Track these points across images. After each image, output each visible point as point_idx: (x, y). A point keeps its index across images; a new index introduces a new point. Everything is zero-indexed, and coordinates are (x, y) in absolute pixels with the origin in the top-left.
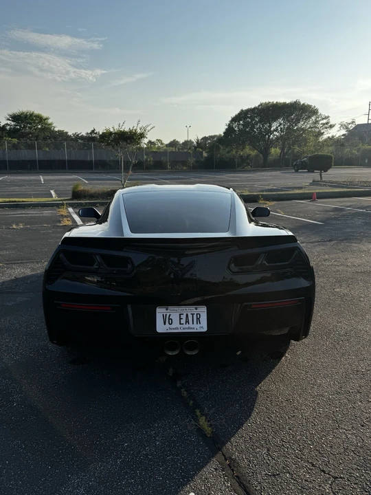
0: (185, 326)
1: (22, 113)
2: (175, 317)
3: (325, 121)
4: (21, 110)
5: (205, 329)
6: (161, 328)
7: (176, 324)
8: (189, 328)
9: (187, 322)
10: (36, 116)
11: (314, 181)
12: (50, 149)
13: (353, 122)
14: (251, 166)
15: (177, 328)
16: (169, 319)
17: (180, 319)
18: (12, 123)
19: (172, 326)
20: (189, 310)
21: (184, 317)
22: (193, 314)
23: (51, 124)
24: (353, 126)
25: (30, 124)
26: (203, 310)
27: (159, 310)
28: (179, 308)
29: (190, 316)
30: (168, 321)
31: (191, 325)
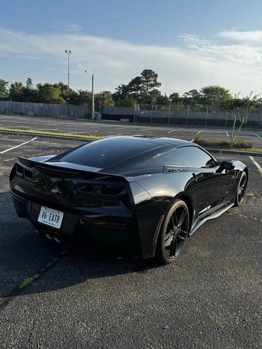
0: (51, 222)
1: (211, 88)
2: (48, 215)
4: (210, 85)
5: (59, 227)
6: (40, 219)
7: (47, 219)
8: (52, 224)
9: (52, 220)
10: (219, 89)
12: (217, 112)
15: (47, 222)
16: (45, 215)
17: (50, 217)
18: (204, 94)
19: (45, 220)
20: (55, 212)
21: (52, 216)
22: (56, 216)
23: (230, 95)
25: (215, 94)
26: (61, 215)
27: (43, 209)
28: (51, 210)
29: (55, 216)
30: (44, 216)
31: (53, 222)
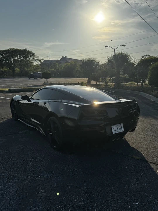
0: (119, 130)
2: (116, 128)
3: (37, 58)
5: (124, 131)
6: (114, 132)
7: (117, 130)
8: (120, 131)
9: (119, 129)
11: (44, 83)
13: (43, 59)
14: (7, 76)
19: (116, 131)
20: (119, 125)
21: (118, 128)
24: (43, 61)
26: (122, 125)
27: (112, 127)
28: (116, 125)
29: (120, 127)
30: (115, 130)
31: (120, 130)
